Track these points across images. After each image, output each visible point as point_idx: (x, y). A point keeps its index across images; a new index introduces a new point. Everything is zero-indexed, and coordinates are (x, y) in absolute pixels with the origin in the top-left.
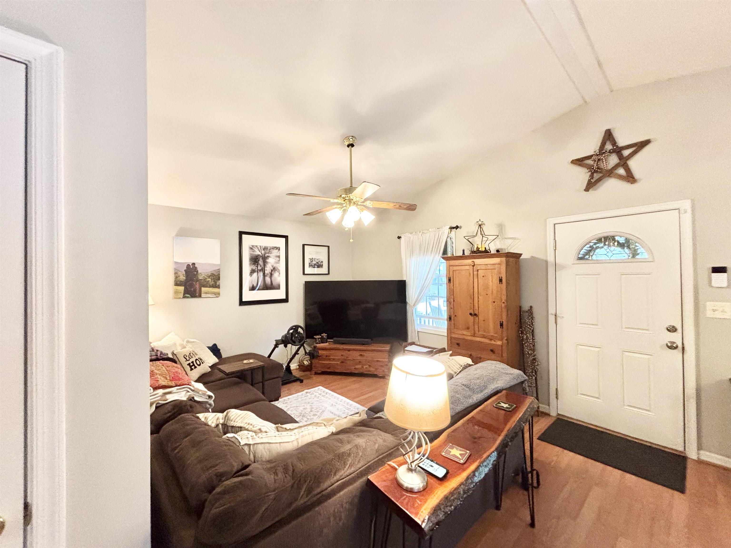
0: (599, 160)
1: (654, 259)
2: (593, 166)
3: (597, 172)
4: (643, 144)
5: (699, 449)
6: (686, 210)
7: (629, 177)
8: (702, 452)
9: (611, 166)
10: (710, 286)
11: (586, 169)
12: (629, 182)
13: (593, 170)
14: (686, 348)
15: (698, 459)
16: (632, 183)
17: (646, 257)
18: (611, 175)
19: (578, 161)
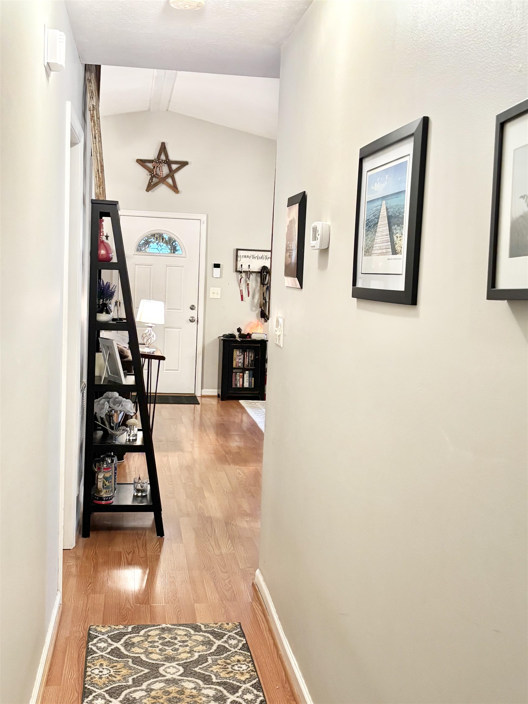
0: (157, 166)
1: (186, 256)
2: (153, 171)
3: (155, 177)
4: (183, 164)
5: (202, 389)
6: (204, 221)
7: (175, 188)
8: (203, 390)
9: (164, 175)
10: (213, 277)
11: (148, 172)
12: (175, 191)
13: (153, 175)
14: (199, 321)
15: (201, 395)
16: (176, 193)
17: (181, 253)
18: (164, 183)
19: (142, 162)
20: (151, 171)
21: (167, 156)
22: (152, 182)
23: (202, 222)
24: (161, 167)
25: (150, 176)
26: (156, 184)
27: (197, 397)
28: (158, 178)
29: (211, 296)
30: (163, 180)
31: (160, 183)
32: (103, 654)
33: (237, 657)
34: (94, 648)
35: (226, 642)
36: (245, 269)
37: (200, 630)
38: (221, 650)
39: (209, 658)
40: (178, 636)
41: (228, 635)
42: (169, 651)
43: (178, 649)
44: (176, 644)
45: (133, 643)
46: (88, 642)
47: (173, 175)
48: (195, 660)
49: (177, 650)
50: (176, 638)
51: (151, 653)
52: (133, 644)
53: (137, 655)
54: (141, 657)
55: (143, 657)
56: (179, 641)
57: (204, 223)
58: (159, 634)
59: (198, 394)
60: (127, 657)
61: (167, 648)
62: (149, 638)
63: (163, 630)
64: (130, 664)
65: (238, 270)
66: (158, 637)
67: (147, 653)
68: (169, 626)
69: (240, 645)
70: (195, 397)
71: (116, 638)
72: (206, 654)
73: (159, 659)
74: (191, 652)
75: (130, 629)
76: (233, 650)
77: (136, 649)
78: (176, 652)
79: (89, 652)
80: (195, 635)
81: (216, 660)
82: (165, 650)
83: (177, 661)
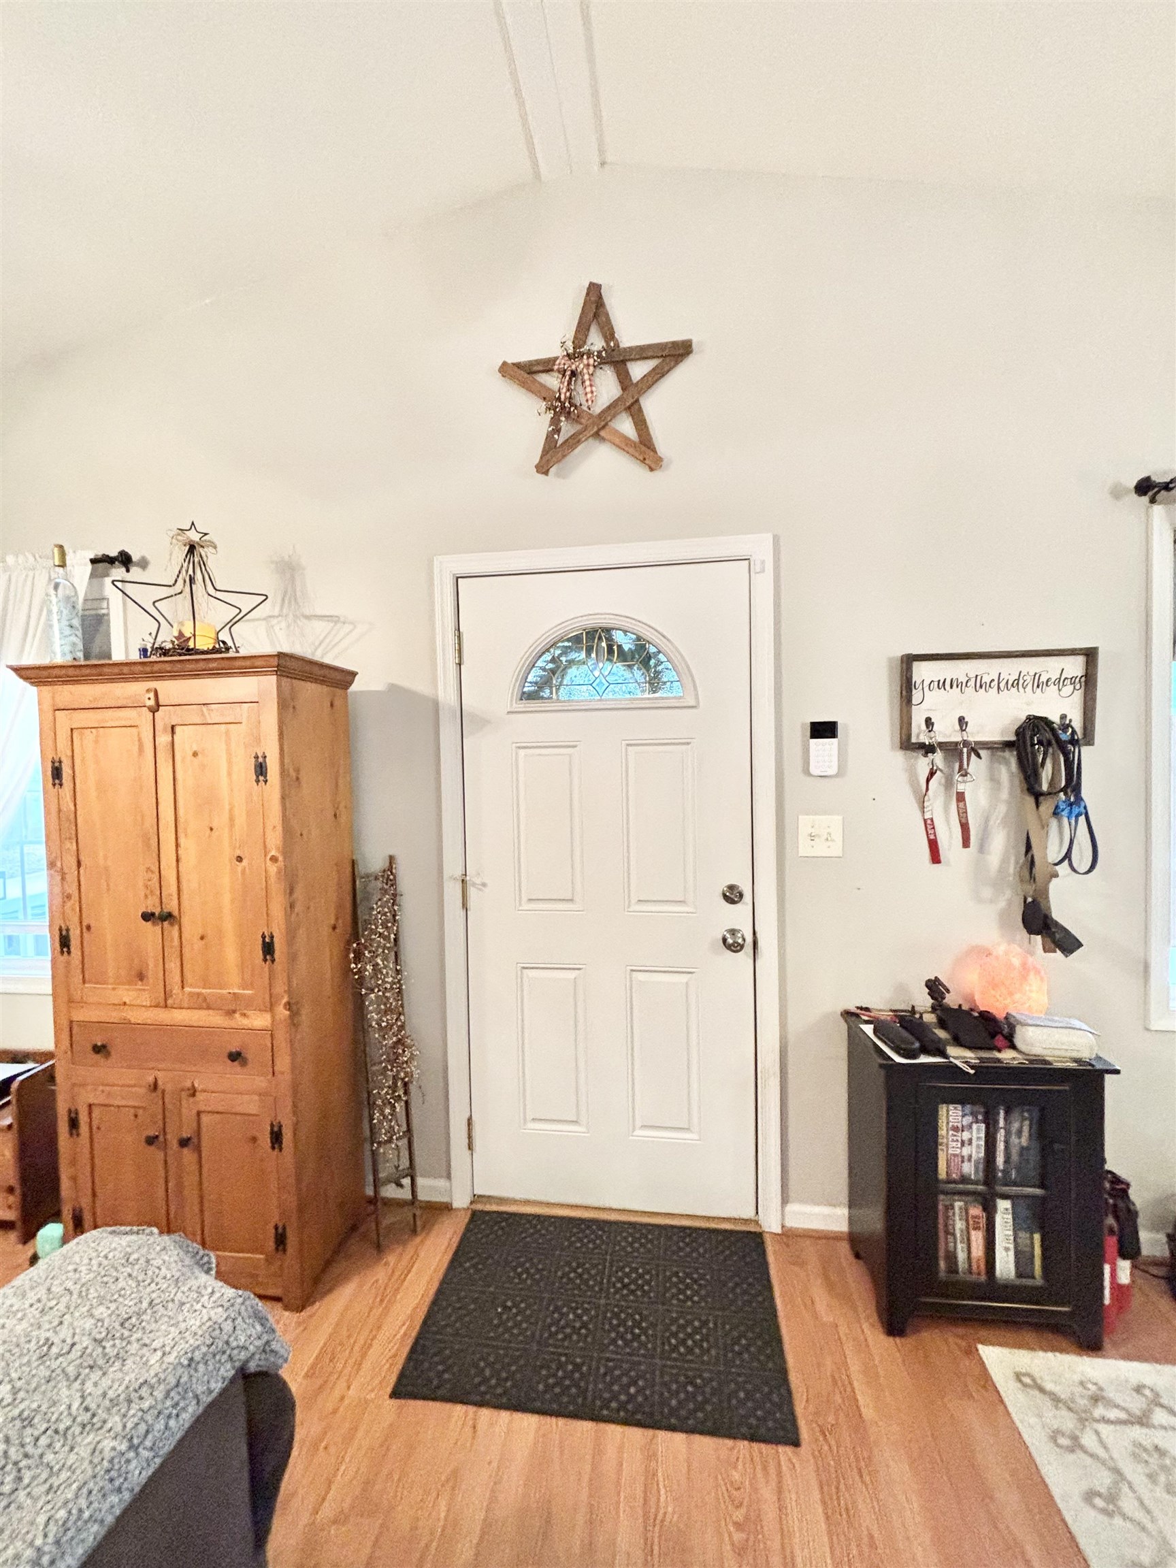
0: (573, 374)
1: (698, 702)
2: (558, 391)
3: (569, 416)
4: (677, 352)
5: (785, 1201)
6: (762, 563)
7: (645, 450)
8: (790, 1207)
9: (603, 405)
11: (542, 402)
12: (644, 462)
15: (783, 1226)
16: (651, 469)
17: (680, 693)
18: (602, 436)
19: (518, 372)
20: (551, 398)
21: (608, 331)
22: (558, 431)
23: (757, 567)
24: (586, 376)
25: (551, 414)
26: (573, 442)
27: (764, 1234)
28: (577, 420)
29: (805, 848)
30: (599, 427)
31: (588, 439)
36: (945, 735)
47: (637, 401)
57: (763, 571)
65: (914, 740)
70: (759, 1234)
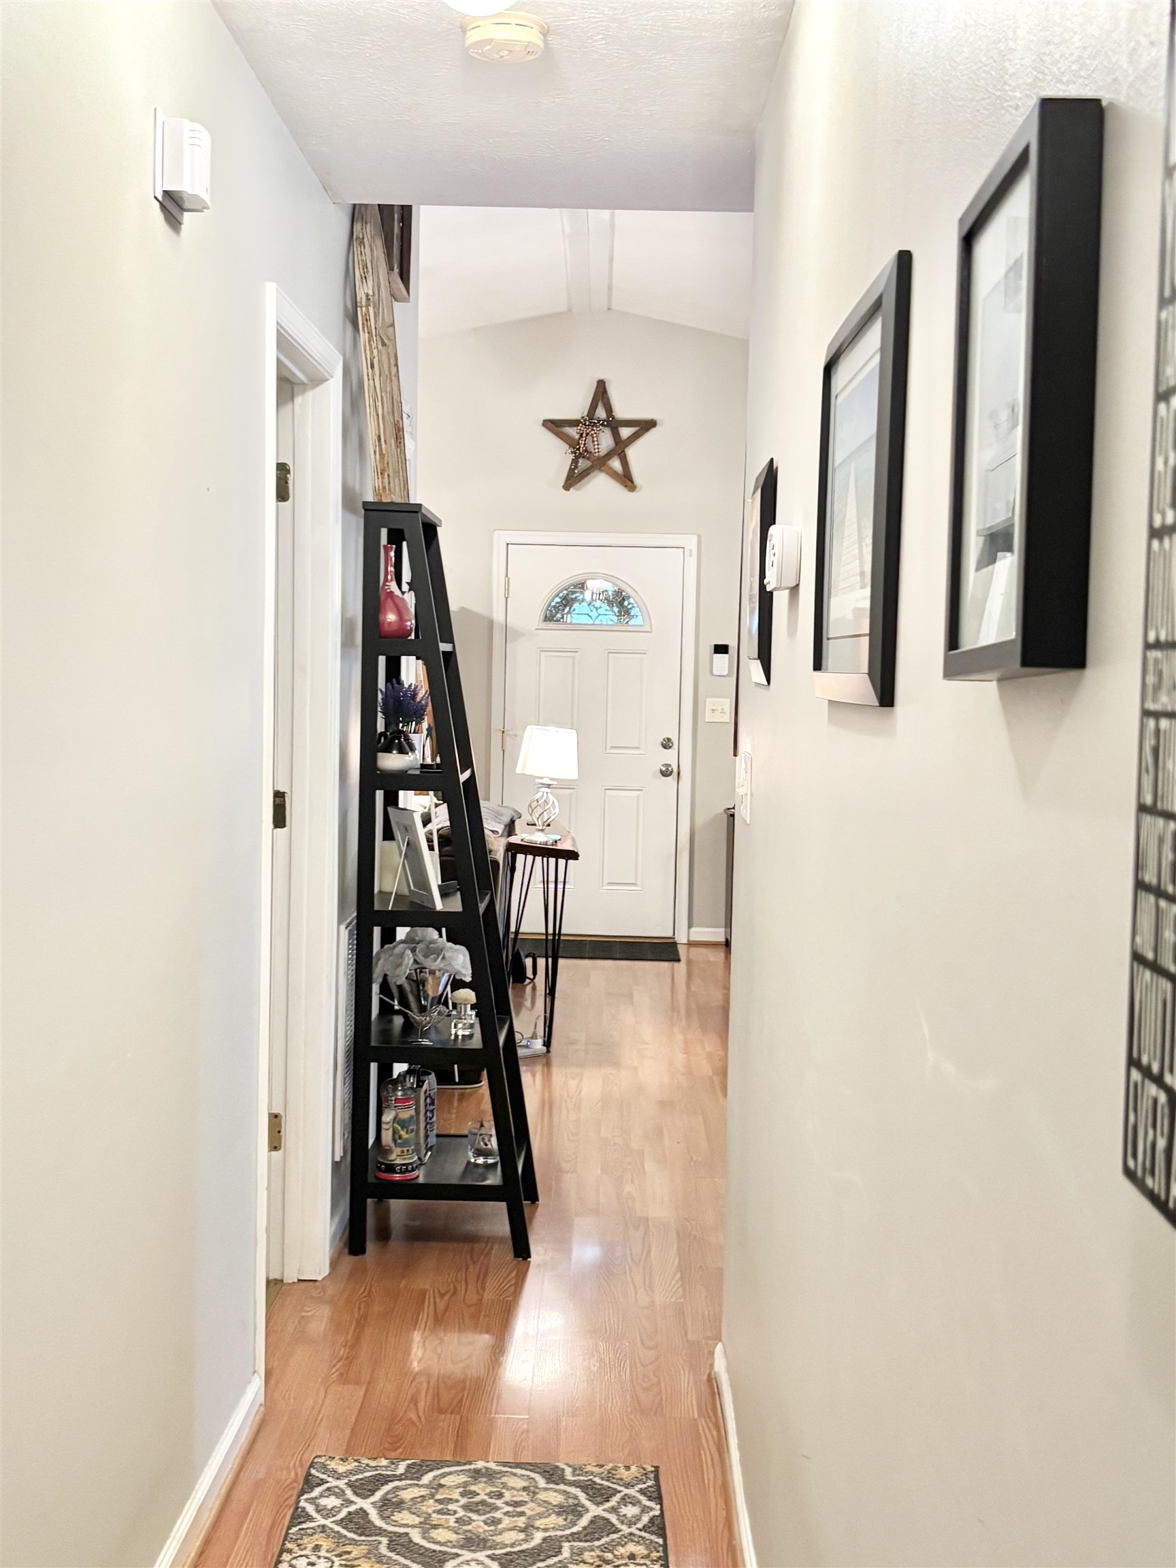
0: (587, 434)
1: (651, 628)
2: (579, 444)
3: (584, 457)
4: (647, 425)
5: (690, 926)
6: (691, 551)
7: (626, 479)
8: (693, 930)
9: (603, 452)
10: (711, 673)
11: (568, 446)
12: (626, 486)
13: (579, 452)
14: (682, 773)
15: (688, 940)
16: (629, 491)
17: (642, 623)
18: (602, 468)
19: (554, 426)
20: (573, 444)
21: (609, 409)
22: (576, 467)
23: (687, 553)
24: (595, 435)
25: (572, 456)
26: (585, 473)
27: (679, 946)
28: (588, 459)
29: (709, 717)
30: (601, 463)
31: (593, 471)
32: (328, 1522)
33: (631, 1548)
34: (310, 1509)
35: (614, 1510)
37: (562, 1480)
38: (600, 1527)
39: (566, 1545)
40: (508, 1489)
41: (622, 1494)
42: (478, 1524)
43: (499, 1521)
44: (497, 1509)
45: (402, 1502)
46: (302, 1492)
47: (624, 451)
48: (533, 1549)
49: (496, 1522)
50: (500, 1496)
51: (435, 1527)
52: (399, 1505)
53: (402, 1530)
54: (410, 1535)
55: (416, 1536)
56: (507, 1503)
57: (691, 556)
58: (465, 1484)
59: (681, 938)
60: (380, 1532)
61: (474, 1516)
62: (441, 1490)
63: (476, 1474)
64: (383, 1549)
66: (461, 1489)
67: (427, 1526)
68: (492, 1465)
69: (645, 1519)
70: (675, 944)
71: (364, 1488)
72: (562, 1537)
73: (451, 1542)
74: (527, 1529)
75: (401, 1468)
76: (625, 1530)
77: (404, 1517)
78: (492, 1528)
79: (299, 1516)
80: (546, 1489)
81: (581, 1552)
82: (470, 1521)
83: (491, 1548)
